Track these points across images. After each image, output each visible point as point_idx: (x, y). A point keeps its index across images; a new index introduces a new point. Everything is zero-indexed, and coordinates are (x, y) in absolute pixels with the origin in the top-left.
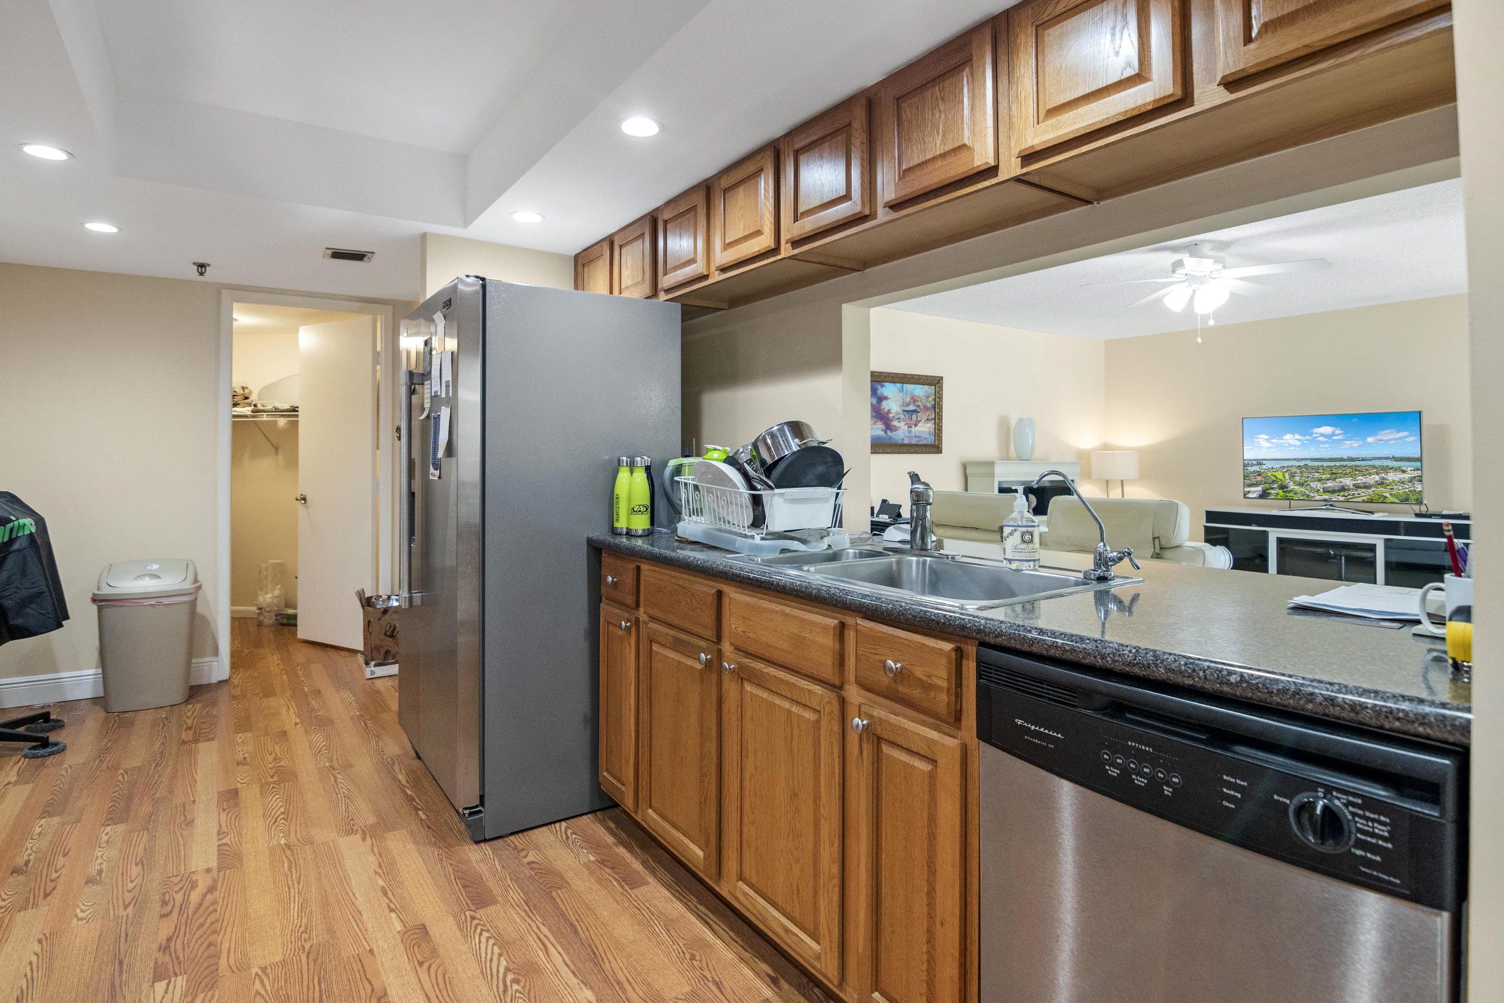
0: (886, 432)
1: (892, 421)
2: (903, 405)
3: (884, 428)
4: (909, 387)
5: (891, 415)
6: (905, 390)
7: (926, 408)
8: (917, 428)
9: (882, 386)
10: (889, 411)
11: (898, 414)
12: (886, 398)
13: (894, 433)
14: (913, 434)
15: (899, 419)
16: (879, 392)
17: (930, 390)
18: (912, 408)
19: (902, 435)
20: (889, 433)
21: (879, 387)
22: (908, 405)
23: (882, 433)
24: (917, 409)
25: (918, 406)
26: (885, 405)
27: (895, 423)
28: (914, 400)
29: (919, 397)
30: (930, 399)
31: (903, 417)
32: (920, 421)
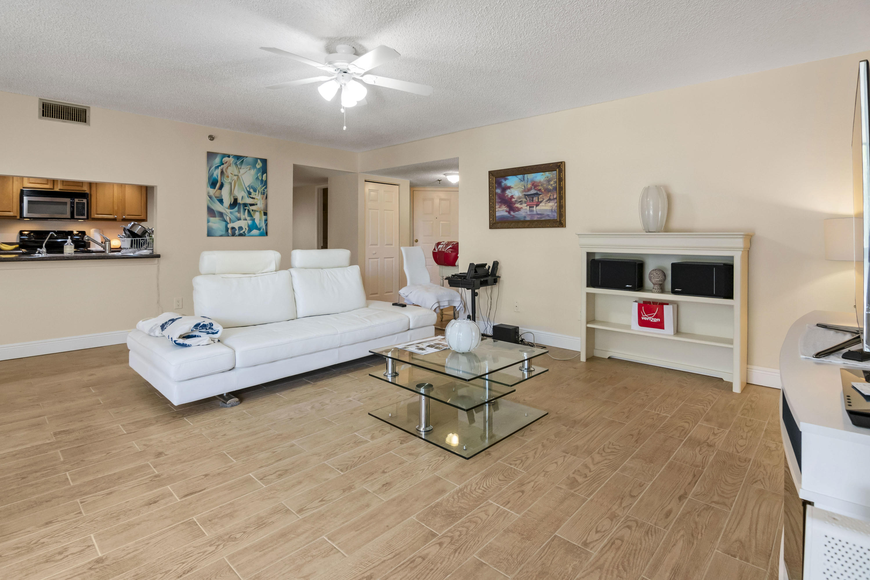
0: (509, 213)
1: (515, 204)
2: (524, 191)
3: (508, 209)
4: (530, 176)
5: (513, 200)
6: (526, 179)
7: (548, 191)
8: (538, 208)
9: (506, 179)
10: (512, 197)
11: (519, 198)
12: (509, 188)
13: (517, 213)
14: (535, 213)
15: (521, 202)
16: (503, 184)
17: (552, 175)
18: (533, 192)
19: (524, 214)
20: (512, 213)
21: (503, 180)
22: (529, 190)
23: (506, 214)
24: (539, 192)
25: (540, 190)
26: (509, 193)
27: (518, 205)
28: (535, 185)
29: (540, 182)
30: (552, 183)
31: (524, 200)
32: (541, 202)
